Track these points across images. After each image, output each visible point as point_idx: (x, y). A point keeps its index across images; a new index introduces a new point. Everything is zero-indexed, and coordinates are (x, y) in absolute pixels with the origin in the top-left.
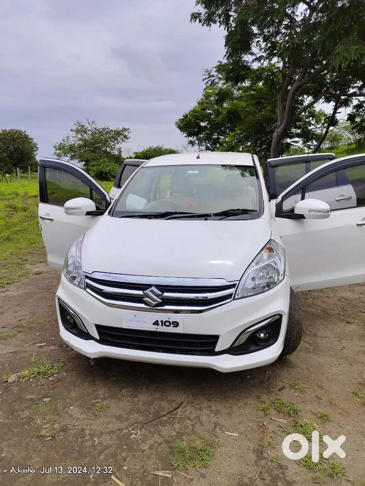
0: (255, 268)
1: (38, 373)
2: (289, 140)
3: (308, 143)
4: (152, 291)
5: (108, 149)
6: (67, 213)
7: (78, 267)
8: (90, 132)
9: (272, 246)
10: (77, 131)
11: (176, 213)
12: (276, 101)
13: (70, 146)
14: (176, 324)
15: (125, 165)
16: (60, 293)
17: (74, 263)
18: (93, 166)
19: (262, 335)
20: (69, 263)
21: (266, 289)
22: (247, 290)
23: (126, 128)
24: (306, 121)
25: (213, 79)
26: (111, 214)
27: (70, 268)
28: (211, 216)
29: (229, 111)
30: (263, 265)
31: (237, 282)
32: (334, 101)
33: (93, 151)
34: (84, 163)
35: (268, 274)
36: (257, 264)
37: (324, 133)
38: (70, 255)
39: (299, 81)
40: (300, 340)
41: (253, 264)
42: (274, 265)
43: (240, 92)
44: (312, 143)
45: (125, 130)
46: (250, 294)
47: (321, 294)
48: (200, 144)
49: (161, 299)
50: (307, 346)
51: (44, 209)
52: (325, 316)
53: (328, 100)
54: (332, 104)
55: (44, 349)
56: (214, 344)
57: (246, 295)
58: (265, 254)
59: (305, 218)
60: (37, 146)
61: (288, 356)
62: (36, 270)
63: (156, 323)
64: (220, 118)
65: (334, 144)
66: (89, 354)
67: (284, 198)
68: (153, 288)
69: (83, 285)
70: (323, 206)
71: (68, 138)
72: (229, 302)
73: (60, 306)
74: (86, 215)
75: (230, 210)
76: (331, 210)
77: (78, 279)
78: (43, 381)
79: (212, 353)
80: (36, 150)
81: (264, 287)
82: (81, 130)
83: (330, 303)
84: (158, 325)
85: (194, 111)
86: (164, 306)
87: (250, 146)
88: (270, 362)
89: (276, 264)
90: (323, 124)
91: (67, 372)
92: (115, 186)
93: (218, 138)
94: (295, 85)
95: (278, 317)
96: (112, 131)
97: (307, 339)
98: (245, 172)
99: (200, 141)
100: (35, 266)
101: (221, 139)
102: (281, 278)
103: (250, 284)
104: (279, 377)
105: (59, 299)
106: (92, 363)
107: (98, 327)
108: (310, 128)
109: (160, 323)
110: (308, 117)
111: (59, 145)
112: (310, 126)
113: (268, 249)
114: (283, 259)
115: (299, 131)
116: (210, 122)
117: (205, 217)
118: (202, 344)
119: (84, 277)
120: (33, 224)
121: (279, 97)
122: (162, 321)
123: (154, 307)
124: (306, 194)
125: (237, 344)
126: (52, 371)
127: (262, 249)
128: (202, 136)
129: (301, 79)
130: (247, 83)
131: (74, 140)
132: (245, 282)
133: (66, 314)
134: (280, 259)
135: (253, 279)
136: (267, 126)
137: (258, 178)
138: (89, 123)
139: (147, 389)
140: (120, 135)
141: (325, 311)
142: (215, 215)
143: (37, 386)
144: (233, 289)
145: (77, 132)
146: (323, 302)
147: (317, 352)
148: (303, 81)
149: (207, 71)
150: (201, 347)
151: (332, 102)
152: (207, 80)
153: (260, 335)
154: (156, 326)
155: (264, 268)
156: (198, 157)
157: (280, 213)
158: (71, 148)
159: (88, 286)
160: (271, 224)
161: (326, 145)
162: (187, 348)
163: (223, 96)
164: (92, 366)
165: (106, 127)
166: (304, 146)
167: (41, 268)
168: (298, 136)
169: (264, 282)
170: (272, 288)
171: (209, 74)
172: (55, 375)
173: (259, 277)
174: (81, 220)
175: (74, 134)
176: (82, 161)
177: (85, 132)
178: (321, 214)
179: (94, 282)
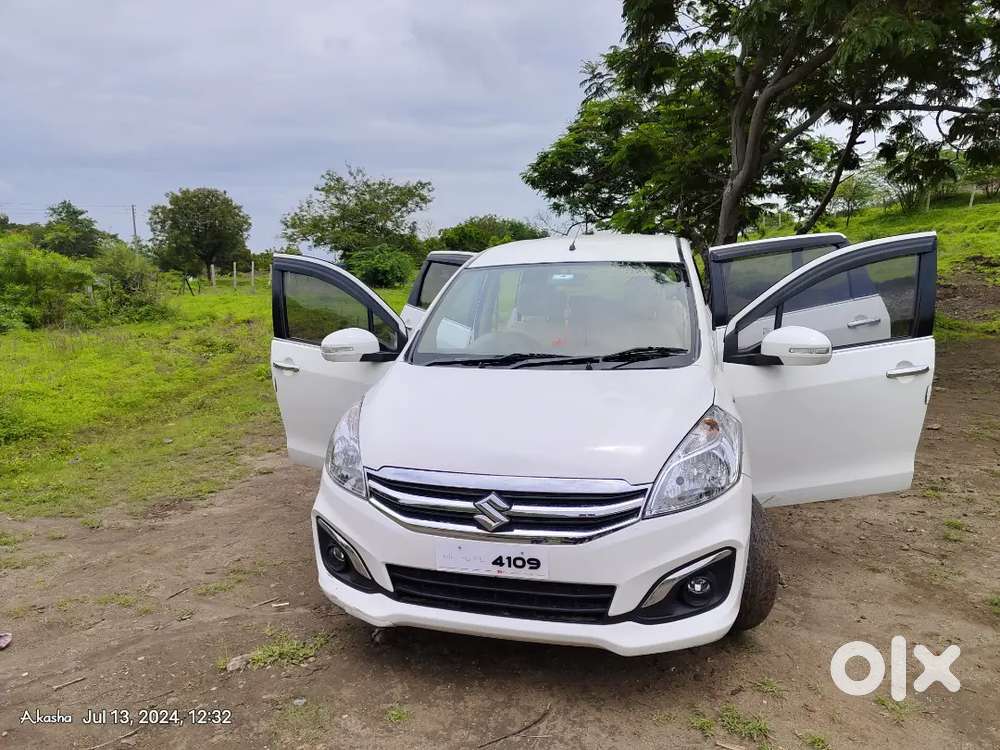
0: (682, 460)
1: (281, 655)
2: (756, 201)
3: (798, 204)
4: (490, 502)
5: (389, 225)
6: (327, 358)
7: (352, 459)
8: (353, 192)
9: (716, 420)
10: (328, 190)
11: (532, 356)
12: (728, 121)
13: (314, 219)
14: (535, 564)
15: (430, 262)
16: (321, 506)
17: (345, 452)
18: (360, 258)
19: (698, 587)
20: (336, 451)
21: (705, 498)
22: (667, 501)
23: (424, 182)
24: (793, 159)
25: (601, 81)
26: (410, 359)
27: (338, 462)
28: (598, 361)
29: (633, 146)
30: (699, 453)
31: (649, 487)
32: (850, 119)
33: (361, 230)
34: (340, 252)
35: (708, 471)
36: (686, 451)
37: (832, 182)
38: (337, 436)
39: (776, 82)
40: (772, 599)
41: (679, 452)
42: (720, 455)
43: (656, 103)
44: (806, 203)
45: (423, 185)
46: (673, 508)
47: (820, 515)
48: (574, 213)
49: (507, 516)
50: (790, 612)
51: (282, 350)
52: (829, 555)
53: (837, 117)
54: (847, 124)
55: (287, 613)
56: (607, 602)
57: (665, 509)
58: (702, 433)
59: (782, 364)
60: (250, 221)
61: (749, 631)
62: (260, 466)
63: (498, 562)
64: (615, 157)
65: (855, 205)
66: (374, 618)
67: (740, 326)
68: (493, 497)
69: (364, 492)
70: (818, 340)
71: (309, 204)
72: (632, 524)
73: (321, 530)
74: (362, 360)
75: (635, 350)
76: (834, 348)
77: (352, 481)
78: (290, 669)
79: (603, 618)
80: (247, 230)
81: (701, 496)
82: (335, 187)
83: (837, 532)
84: (502, 564)
85: (561, 145)
86: (512, 530)
87: (676, 215)
88: (714, 639)
89: (723, 452)
90: (829, 165)
91: (331, 653)
92: (410, 302)
93: (611, 199)
94: (767, 90)
95: (728, 552)
96: (396, 188)
97: (791, 600)
98: (663, 275)
99: (574, 205)
100: (259, 458)
101: (616, 199)
102: (733, 479)
103: (673, 490)
104: (733, 669)
105: (318, 517)
106: (377, 639)
107: (391, 568)
108: (801, 173)
109: (505, 561)
110: (797, 151)
111: (293, 219)
112: (802, 170)
113: (708, 424)
114: (736, 442)
115: (779, 181)
116: (594, 165)
117: (588, 363)
118: (584, 602)
119: (364, 476)
120: (248, 376)
121: (735, 114)
122: (509, 558)
123: (494, 531)
124: (786, 316)
125: (649, 603)
126: (304, 651)
127: (697, 424)
128: (577, 194)
129: (779, 79)
130: (669, 88)
131: (322, 208)
132: (663, 487)
133: (332, 544)
134: (731, 443)
135: (680, 481)
136: (710, 174)
137: (688, 285)
138: (351, 174)
139: (481, 685)
140: (411, 195)
141: (826, 547)
142: (607, 359)
143: (279, 678)
144: (641, 499)
145: (326, 192)
146: (825, 530)
147: (809, 626)
148: (784, 82)
149: (588, 66)
150: (582, 607)
151: (846, 119)
152: (588, 84)
153: (693, 586)
154: (497, 567)
155: (700, 458)
156: (572, 248)
157: (732, 353)
158: (317, 225)
159: (373, 493)
160: (713, 374)
161: (837, 206)
162: (554, 609)
163: (618, 116)
164: (377, 643)
165: (386, 181)
166: (791, 210)
167: (269, 461)
168: (776, 189)
169: (699, 487)
170: (715, 498)
171: (593, 71)
172: (311, 659)
173: (691, 478)
174: (354, 370)
175: (322, 196)
176: (337, 249)
177: (343, 191)
178: (814, 355)
179: (384, 485)
